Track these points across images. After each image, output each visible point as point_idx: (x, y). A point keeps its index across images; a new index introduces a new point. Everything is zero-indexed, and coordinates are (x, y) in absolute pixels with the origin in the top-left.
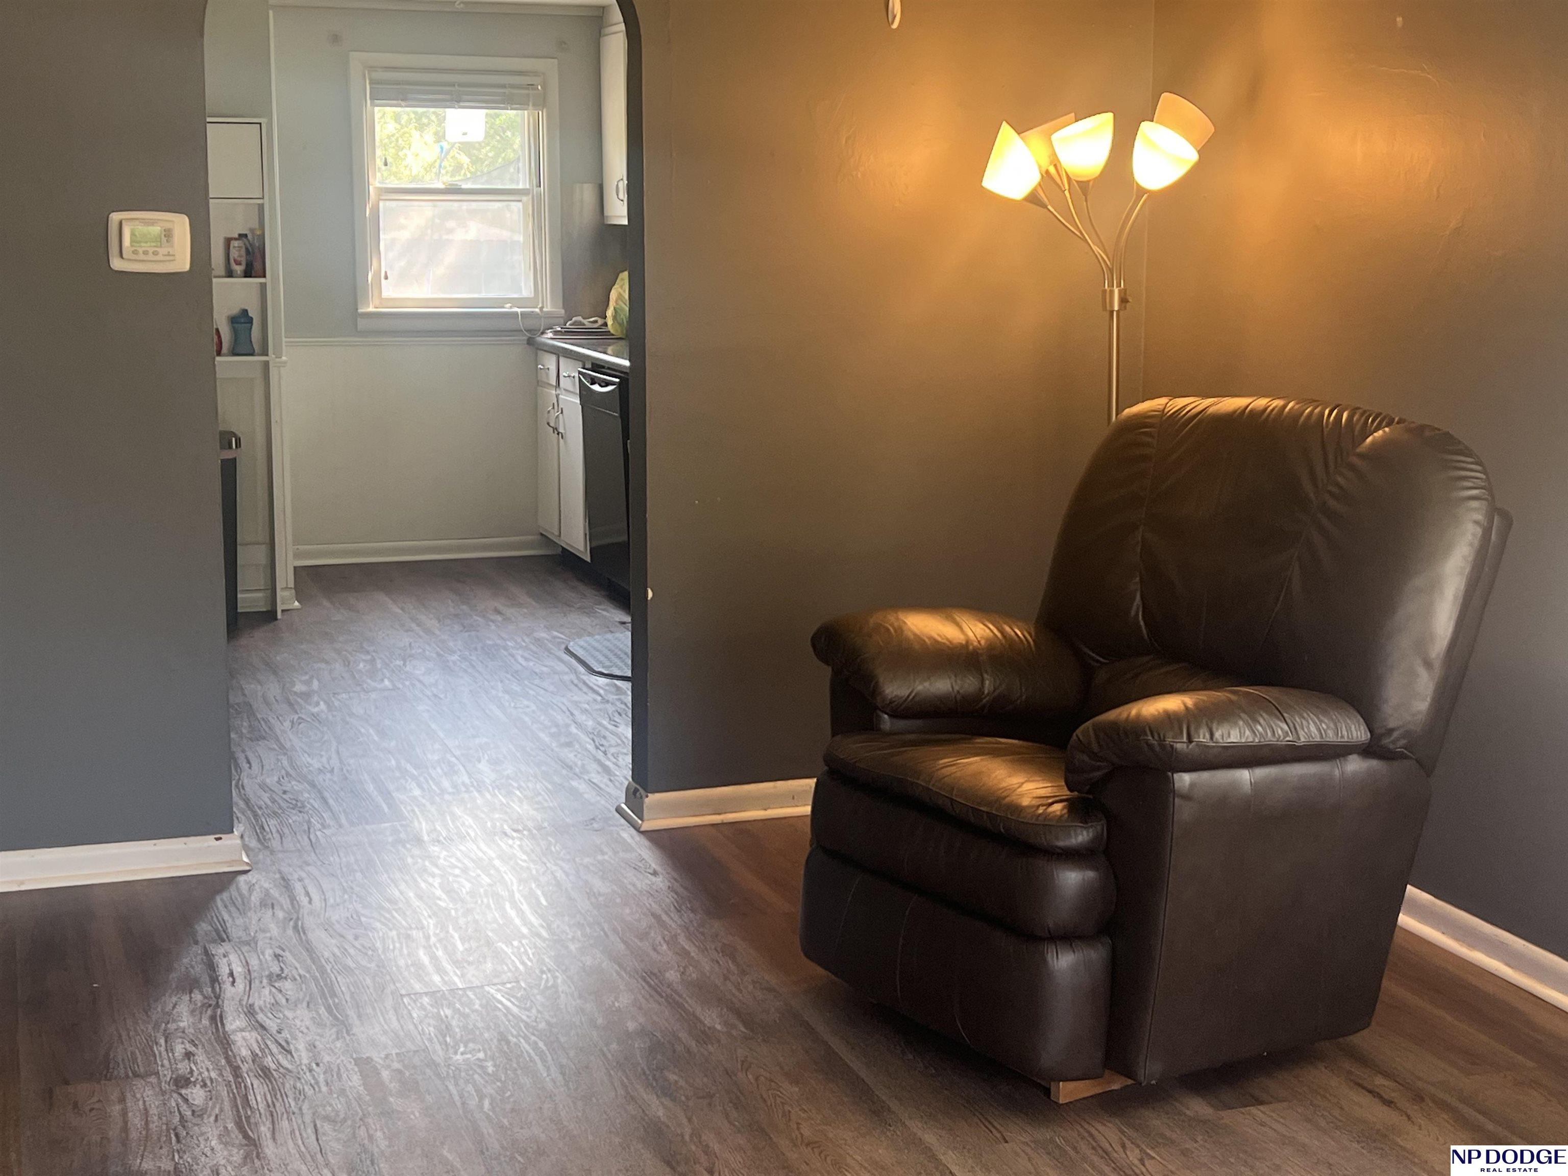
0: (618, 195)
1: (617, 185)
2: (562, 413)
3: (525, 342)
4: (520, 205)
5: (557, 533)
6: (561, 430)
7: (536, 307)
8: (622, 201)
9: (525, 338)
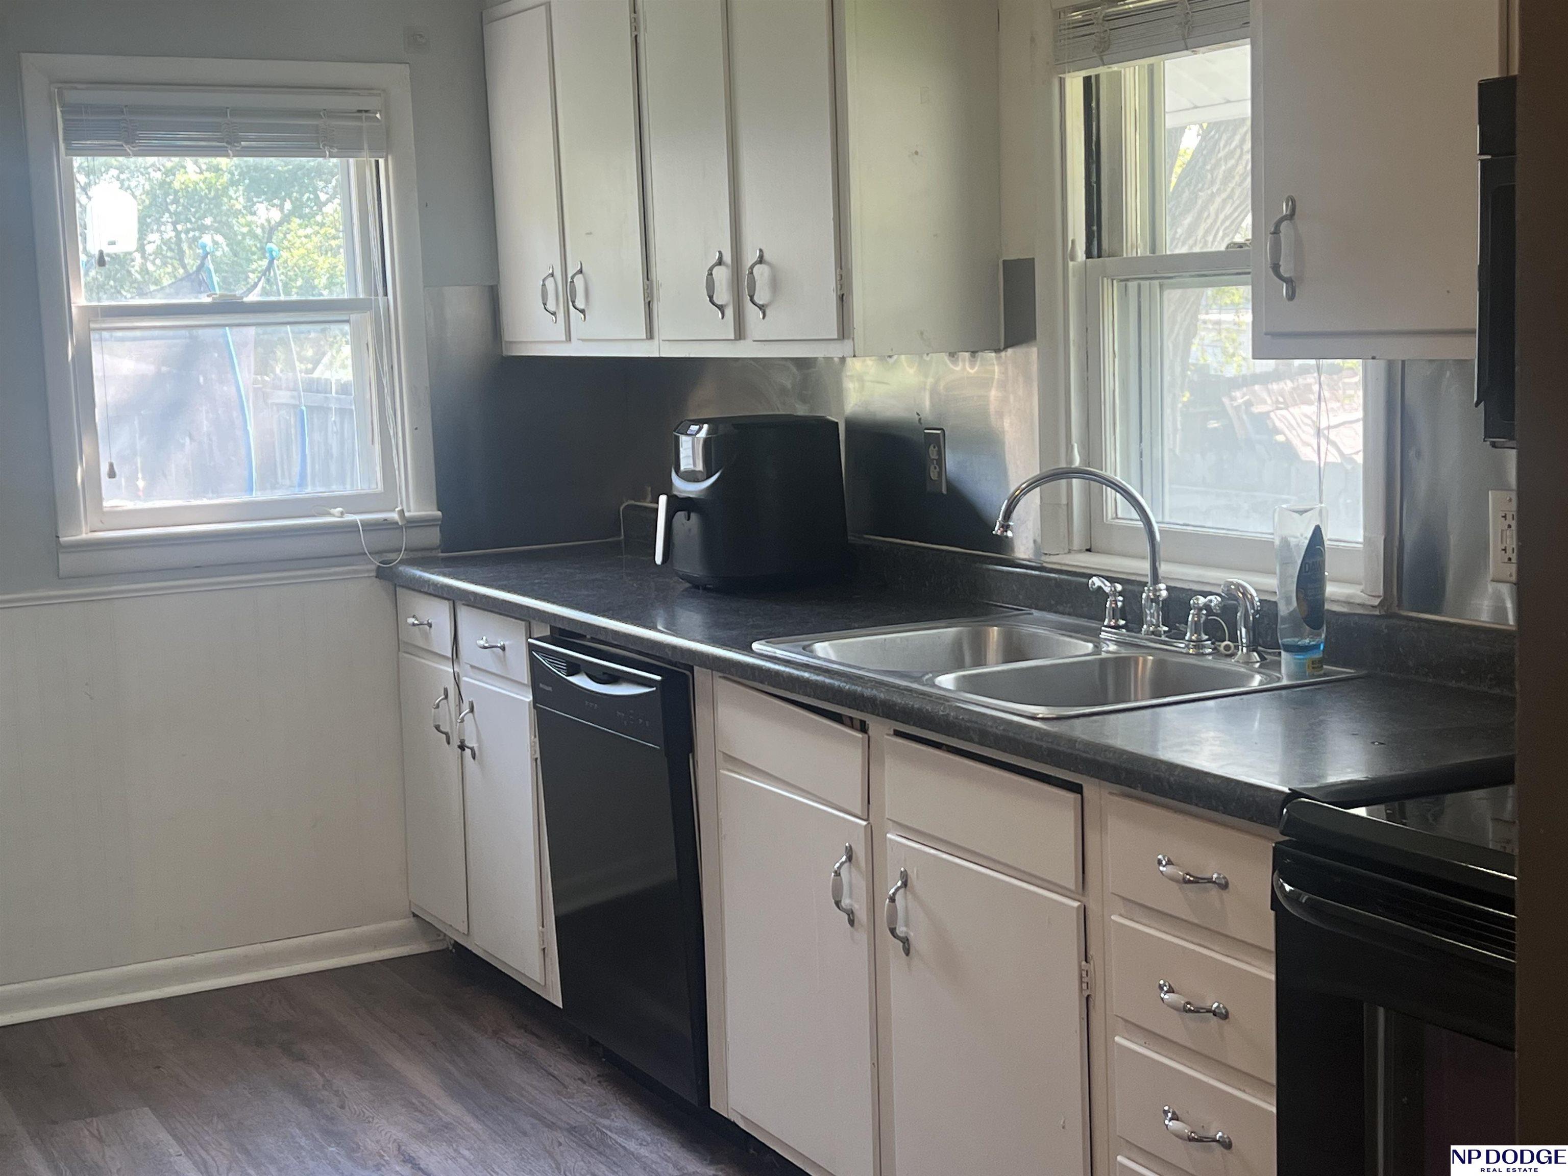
0: (545, 304)
1: (544, 285)
2: (472, 710)
3: (374, 574)
4: (346, 327)
5: (463, 928)
6: (471, 742)
7: (393, 510)
8: (554, 314)
9: (373, 567)
